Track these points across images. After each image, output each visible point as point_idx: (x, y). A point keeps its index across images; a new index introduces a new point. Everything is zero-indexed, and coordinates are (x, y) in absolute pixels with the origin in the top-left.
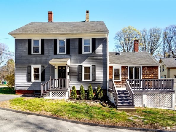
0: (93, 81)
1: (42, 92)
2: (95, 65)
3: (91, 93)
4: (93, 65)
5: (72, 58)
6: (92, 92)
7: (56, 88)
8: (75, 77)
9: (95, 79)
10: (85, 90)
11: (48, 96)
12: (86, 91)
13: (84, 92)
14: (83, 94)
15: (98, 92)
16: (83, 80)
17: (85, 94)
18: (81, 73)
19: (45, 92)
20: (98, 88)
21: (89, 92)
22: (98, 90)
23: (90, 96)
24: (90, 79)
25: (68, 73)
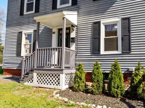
0: (123, 53)
1: (23, 73)
2: (128, 19)
3: (117, 80)
4: (123, 19)
5: (81, 11)
6: (120, 79)
7: (53, 65)
8: (87, 45)
9: (130, 49)
10: (103, 73)
11: (31, 80)
12: (106, 75)
13: (101, 77)
14: (98, 81)
15: (137, 79)
16: (102, 52)
17: (104, 83)
18: (98, 37)
19: (27, 74)
20: (137, 69)
21: (112, 79)
22: (136, 75)
23: (114, 87)
24: (117, 50)
25: (73, 38)
